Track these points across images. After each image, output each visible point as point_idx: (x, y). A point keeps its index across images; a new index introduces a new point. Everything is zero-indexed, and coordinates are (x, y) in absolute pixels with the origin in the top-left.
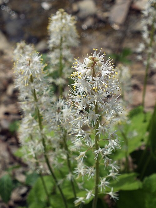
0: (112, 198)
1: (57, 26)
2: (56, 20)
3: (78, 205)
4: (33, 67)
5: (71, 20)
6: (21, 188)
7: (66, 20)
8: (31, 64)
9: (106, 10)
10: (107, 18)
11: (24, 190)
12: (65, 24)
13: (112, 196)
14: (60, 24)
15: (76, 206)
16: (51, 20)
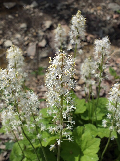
0: (70, 141)
1: (12, 55)
2: (11, 52)
3: (52, 150)
4: (10, 75)
5: (19, 50)
6: (3, 153)
7: (16, 51)
8: (9, 73)
9: (25, 50)
10: (26, 54)
11: (5, 154)
12: (16, 53)
13: (71, 140)
14: (13, 53)
15: (51, 150)
16: (8, 52)
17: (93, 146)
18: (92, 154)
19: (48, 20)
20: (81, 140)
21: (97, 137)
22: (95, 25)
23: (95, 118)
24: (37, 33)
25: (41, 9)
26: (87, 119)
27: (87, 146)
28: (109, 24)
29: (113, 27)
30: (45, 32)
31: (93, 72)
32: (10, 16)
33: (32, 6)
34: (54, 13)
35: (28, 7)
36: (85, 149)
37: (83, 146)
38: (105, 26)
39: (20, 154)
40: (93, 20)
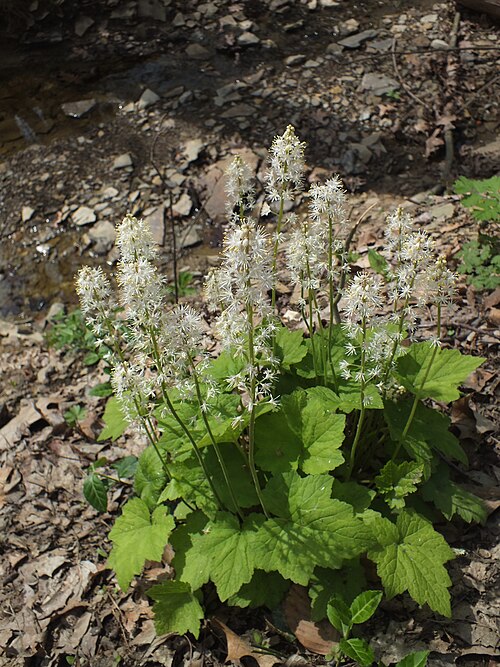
17: (330, 434)
18: (329, 452)
19: (191, 138)
20: (302, 424)
21: (338, 411)
22: (329, 140)
23: (329, 373)
24: (164, 178)
25: (170, 109)
26: (312, 375)
27: (316, 436)
28: (370, 131)
29: (382, 140)
30: (185, 173)
31: (313, 259)
32: (81, 140)
33: (142, 103)
34: (208, 118)
35: (131, 107)
36: (310, 444)
37: (306, 435)
38: (359, 139)
39: (159, 472)
40: (322, 127)
